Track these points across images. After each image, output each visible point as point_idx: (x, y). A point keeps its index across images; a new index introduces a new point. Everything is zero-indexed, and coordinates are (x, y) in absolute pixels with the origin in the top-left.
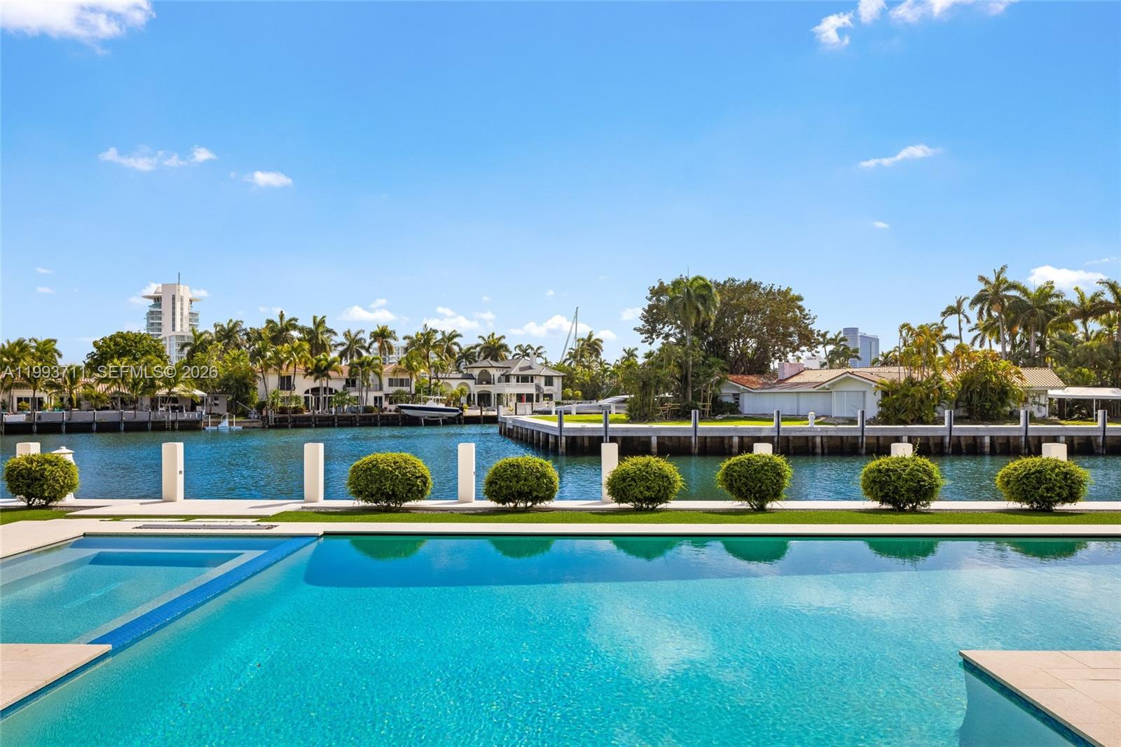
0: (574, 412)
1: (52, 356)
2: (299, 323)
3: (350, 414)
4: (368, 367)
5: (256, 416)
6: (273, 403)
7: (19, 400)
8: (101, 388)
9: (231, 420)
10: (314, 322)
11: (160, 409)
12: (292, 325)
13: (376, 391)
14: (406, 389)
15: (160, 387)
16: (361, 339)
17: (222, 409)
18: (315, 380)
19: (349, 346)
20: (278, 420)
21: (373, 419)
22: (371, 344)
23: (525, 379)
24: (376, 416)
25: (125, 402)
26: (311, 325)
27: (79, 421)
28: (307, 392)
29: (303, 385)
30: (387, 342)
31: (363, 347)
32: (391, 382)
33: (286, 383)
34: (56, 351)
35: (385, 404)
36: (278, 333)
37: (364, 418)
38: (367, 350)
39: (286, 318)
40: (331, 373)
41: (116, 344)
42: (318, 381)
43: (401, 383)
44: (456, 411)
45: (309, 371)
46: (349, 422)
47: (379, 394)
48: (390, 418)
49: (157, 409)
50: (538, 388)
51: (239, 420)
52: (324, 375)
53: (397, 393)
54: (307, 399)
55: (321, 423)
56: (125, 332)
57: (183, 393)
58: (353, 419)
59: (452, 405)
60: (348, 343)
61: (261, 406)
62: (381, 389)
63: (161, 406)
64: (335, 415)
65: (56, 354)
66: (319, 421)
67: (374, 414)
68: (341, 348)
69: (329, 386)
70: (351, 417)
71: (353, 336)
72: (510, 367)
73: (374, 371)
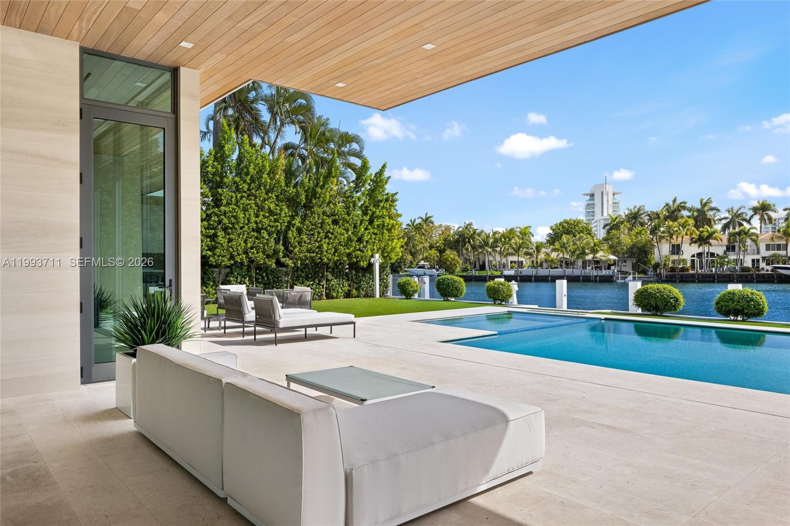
1: (529, 236)
2: (688, 205)
3: (728, 272)
4: (744, 236)
5: (652, 274)
6: (665, 264)
7: (511, 262)
8: (554, 255)
9: (634, 276)
10: (701, 205)
11: (588, 268)
12: (682, 206)
13: (754, 254)
14: (783, 253)
15: (588, 254)
16: (742, 213)
17: (628, 267)
18: (699, 247)
19: (732, 219)
20: (668, 276)
21: (749, 277)
22: (752, 217)
24: (752, 275)
25: (568, 264)
26: (699, 207)
27: (542, 275)
28: (693, 256)
29: (689, 251)
30: (767, 214)
31: (745, 220)
32: (768, 247)
33: (676, 249)
34: (530, 233)
35: (762, 265)
36: (673, 213)
37: (742, 276)
38: (749, 222)
39: (678, 202)
40: (711, 241)
41: (563, 227)
42: (701, 247)
43: (779, 247)
45: (694, 240)
46: (728, 279)
47: (756, 257)
48: (766, 277)
49: (586, 268)
51: (639, 276)
52: (706, 243)
53: (773, 256)
54: (693, 261)
55: (704, 279)
56: (568, 219)
57: (602, 258)
58: (731, 276)
60: (730, 217)
61: (657, 266)
62: (758, 253)
63: (589, 266)
64: (715, 273)
65: (531, 235)
66: (702, 278)
67: (751, 273)
68: (724, 222)
69: (710, 251)
70: (729, 275)
71: (735, 211)
73: (750, 238)
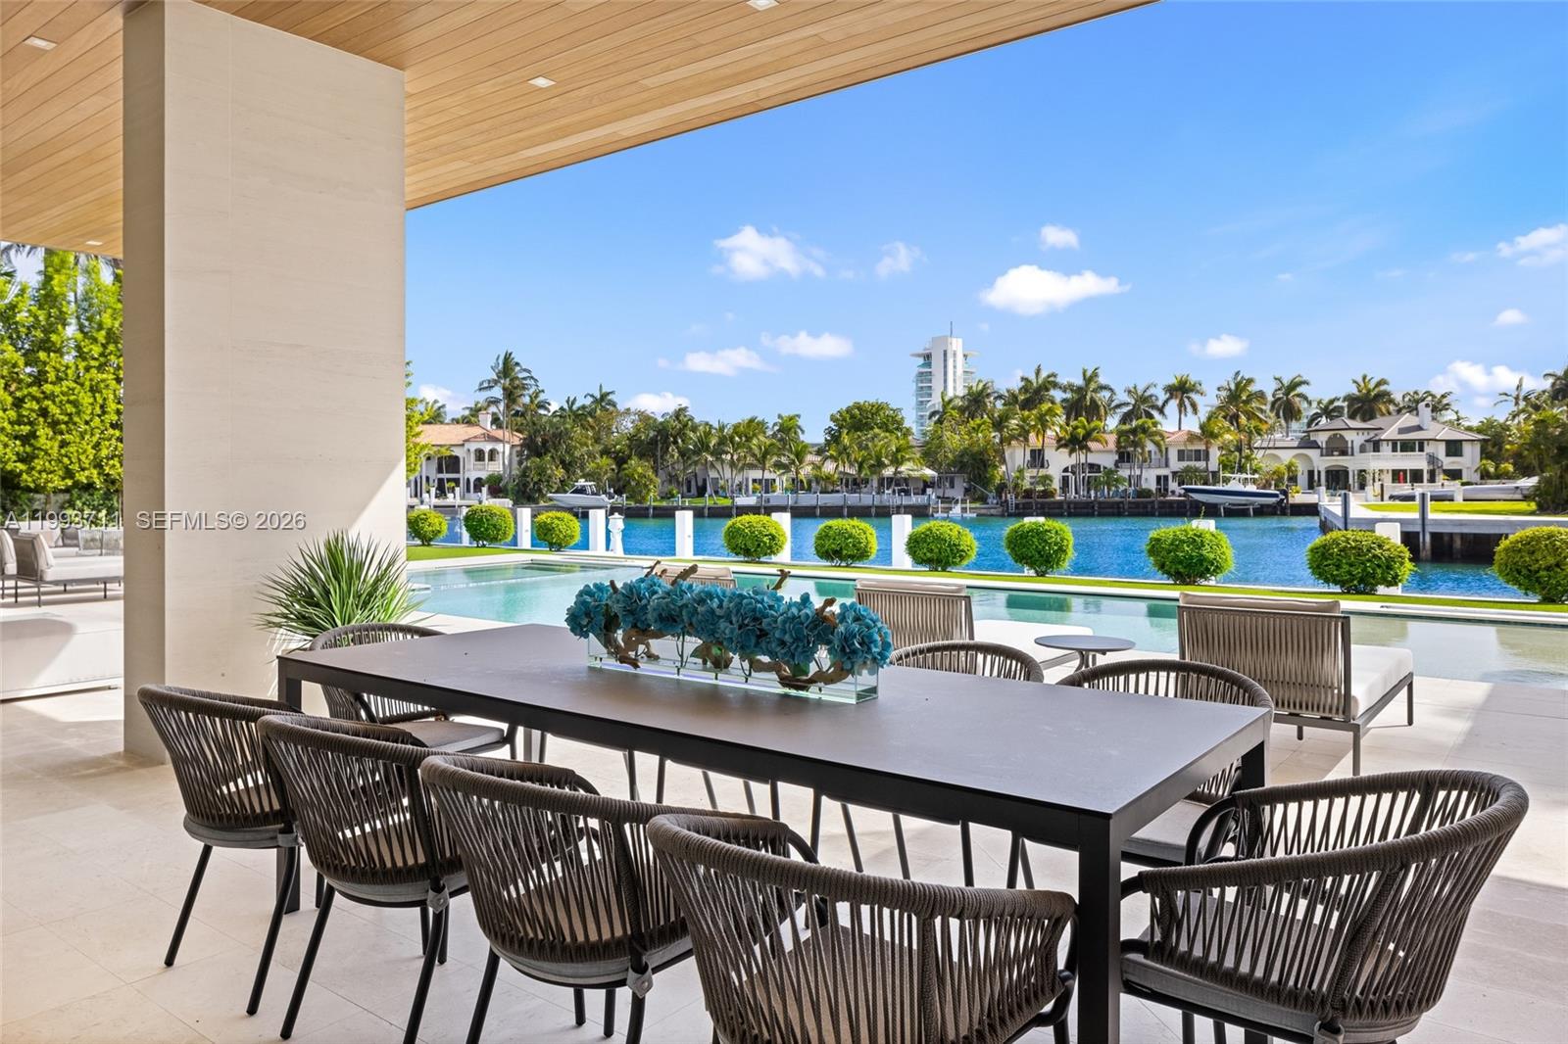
0: (1459, 498)
1: (795, 433)
2: (1062, 380)
3: (1117, 499)
4: (1142, 435)
5: (995, 501)
6: (1016, 486)
7: (754, 481)
8: (829, 467)
9: (964, 506)
10: (1084, 379)
11: (886, 492)
12: (1050, 383)
13: (1160, 467)
14: (1201, 465)
15: (886, 466)
16: (1151, 396)
17: (957, 493)
18: (1070, 454)
19: (1134, 406)
20: (1021, 506)
21: (1149, 506)
22: (1166, 402)
23: (1407, 446)
24: (1153, 502)
25: (855, 484)
26: (1079, 381)
27: (804, 504)
28: (1066, 470)
29: (1059, 461)
30: (1188, 398)
31: (1154, 407)
32: (1181, 455)
33: (1037, 458)
34: (799, 427)
35: (1173, 485)
36: (1033, 395)
37: (1137, 505)
38: (1161, 411)
39: (1044, 374)
40: (1090, 444)
41: (853, 417)
42: (1074, 455)
43: (1198, 455)
44: (1276, 496)
45: (1063, 442)
46: (1116, 511)
47: (1163, 472)
48: (1175, 505)
49: (883, 492)
50: (1432, 459)
51: (973, 505)
52: (1081, 448)
53: (1187, 470)
54: (1065, 480)
55: (1078, 510)
56: (862, 402)
57: (911, 472)
58: (1121, 505)
59: (1273, 487)
60: (1133, 402)
61: (1001, 488)
62: (1167, 465)
63: (888, 489)
64: (1095, 500)
65: (799, 431)
66: (1075, 508)
67: (1152, 499)
68: (1125, 409)
69: (1089, 461)
70: (1118, 503)
71: (1140, 393)
72: (1381, 429)
73: (1152, 441)
